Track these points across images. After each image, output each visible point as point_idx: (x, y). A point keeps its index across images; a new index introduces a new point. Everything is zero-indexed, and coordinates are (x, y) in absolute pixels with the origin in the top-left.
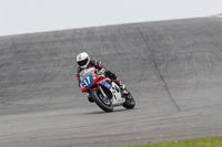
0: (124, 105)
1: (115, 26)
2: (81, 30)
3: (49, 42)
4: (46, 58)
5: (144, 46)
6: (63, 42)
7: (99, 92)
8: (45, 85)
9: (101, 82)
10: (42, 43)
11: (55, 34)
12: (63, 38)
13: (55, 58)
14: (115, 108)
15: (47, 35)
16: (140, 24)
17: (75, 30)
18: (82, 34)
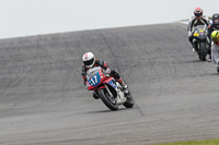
0: (125, 104)
1: (79, 32)
2: (46, 36)
3: (14, 48)
4: (11, 64)
5: (107, 51)
6: (27, 48)
7: (105, 91)
8: (10, 91)
9: (107, 81)
10: (7, 49)
11: (20, 40)
12: (28, 44)
13: (19, 64)
14: (120, 107)
15: (12, 41)
16: (104, 30)
17: (39, 36)
18: (46, 40)
